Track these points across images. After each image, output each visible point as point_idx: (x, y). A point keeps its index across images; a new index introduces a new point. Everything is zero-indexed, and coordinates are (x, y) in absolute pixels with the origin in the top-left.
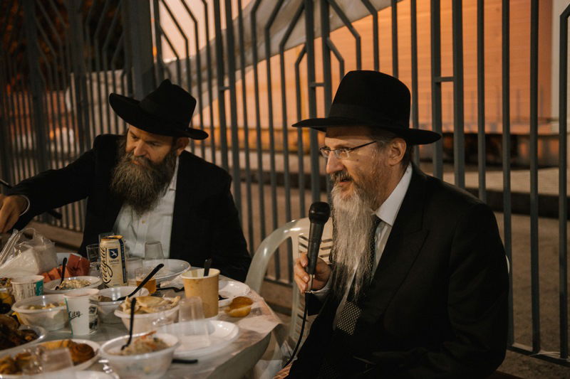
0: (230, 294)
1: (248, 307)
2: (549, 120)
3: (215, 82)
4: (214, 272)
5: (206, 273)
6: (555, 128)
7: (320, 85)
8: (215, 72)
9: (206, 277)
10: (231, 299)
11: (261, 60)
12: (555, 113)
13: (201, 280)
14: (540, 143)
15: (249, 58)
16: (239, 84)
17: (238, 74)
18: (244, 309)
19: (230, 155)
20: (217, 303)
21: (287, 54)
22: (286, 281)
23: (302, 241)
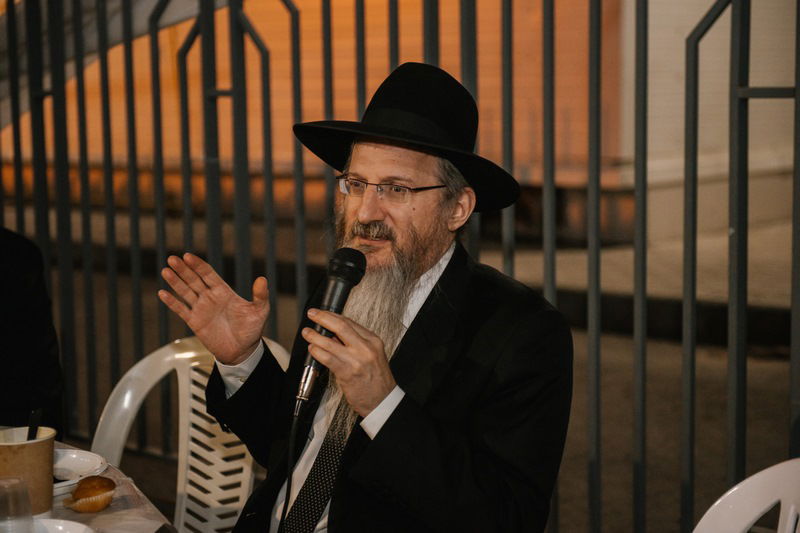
0: (70, 472)
1: (109, 494)
2: (617, 164)
3: (24, 81)
4: (46, 433)
5: (32, 435)
6: (628, 177)
7: (225, 93)
8: (24, 63)
9: (31, 442)
10: (75, 481)
11: (115, 44)
12: (628, 150)
13: (23, 447)
14: (604, 204)
15: (91, 39)
16: (71, 85)
17: (70, 68)
18: (100, 497)
19: (53, 216)
20: (51, 489)
21: (164, 36)
22: (157, 451)
23: (197, 376)
